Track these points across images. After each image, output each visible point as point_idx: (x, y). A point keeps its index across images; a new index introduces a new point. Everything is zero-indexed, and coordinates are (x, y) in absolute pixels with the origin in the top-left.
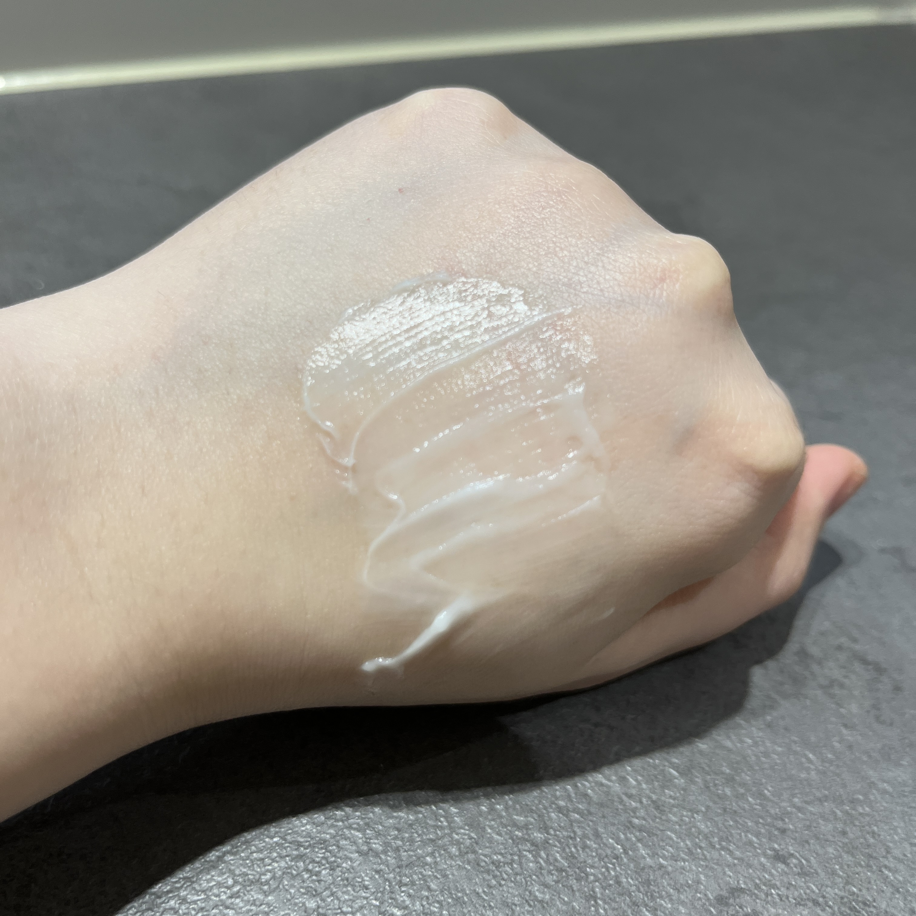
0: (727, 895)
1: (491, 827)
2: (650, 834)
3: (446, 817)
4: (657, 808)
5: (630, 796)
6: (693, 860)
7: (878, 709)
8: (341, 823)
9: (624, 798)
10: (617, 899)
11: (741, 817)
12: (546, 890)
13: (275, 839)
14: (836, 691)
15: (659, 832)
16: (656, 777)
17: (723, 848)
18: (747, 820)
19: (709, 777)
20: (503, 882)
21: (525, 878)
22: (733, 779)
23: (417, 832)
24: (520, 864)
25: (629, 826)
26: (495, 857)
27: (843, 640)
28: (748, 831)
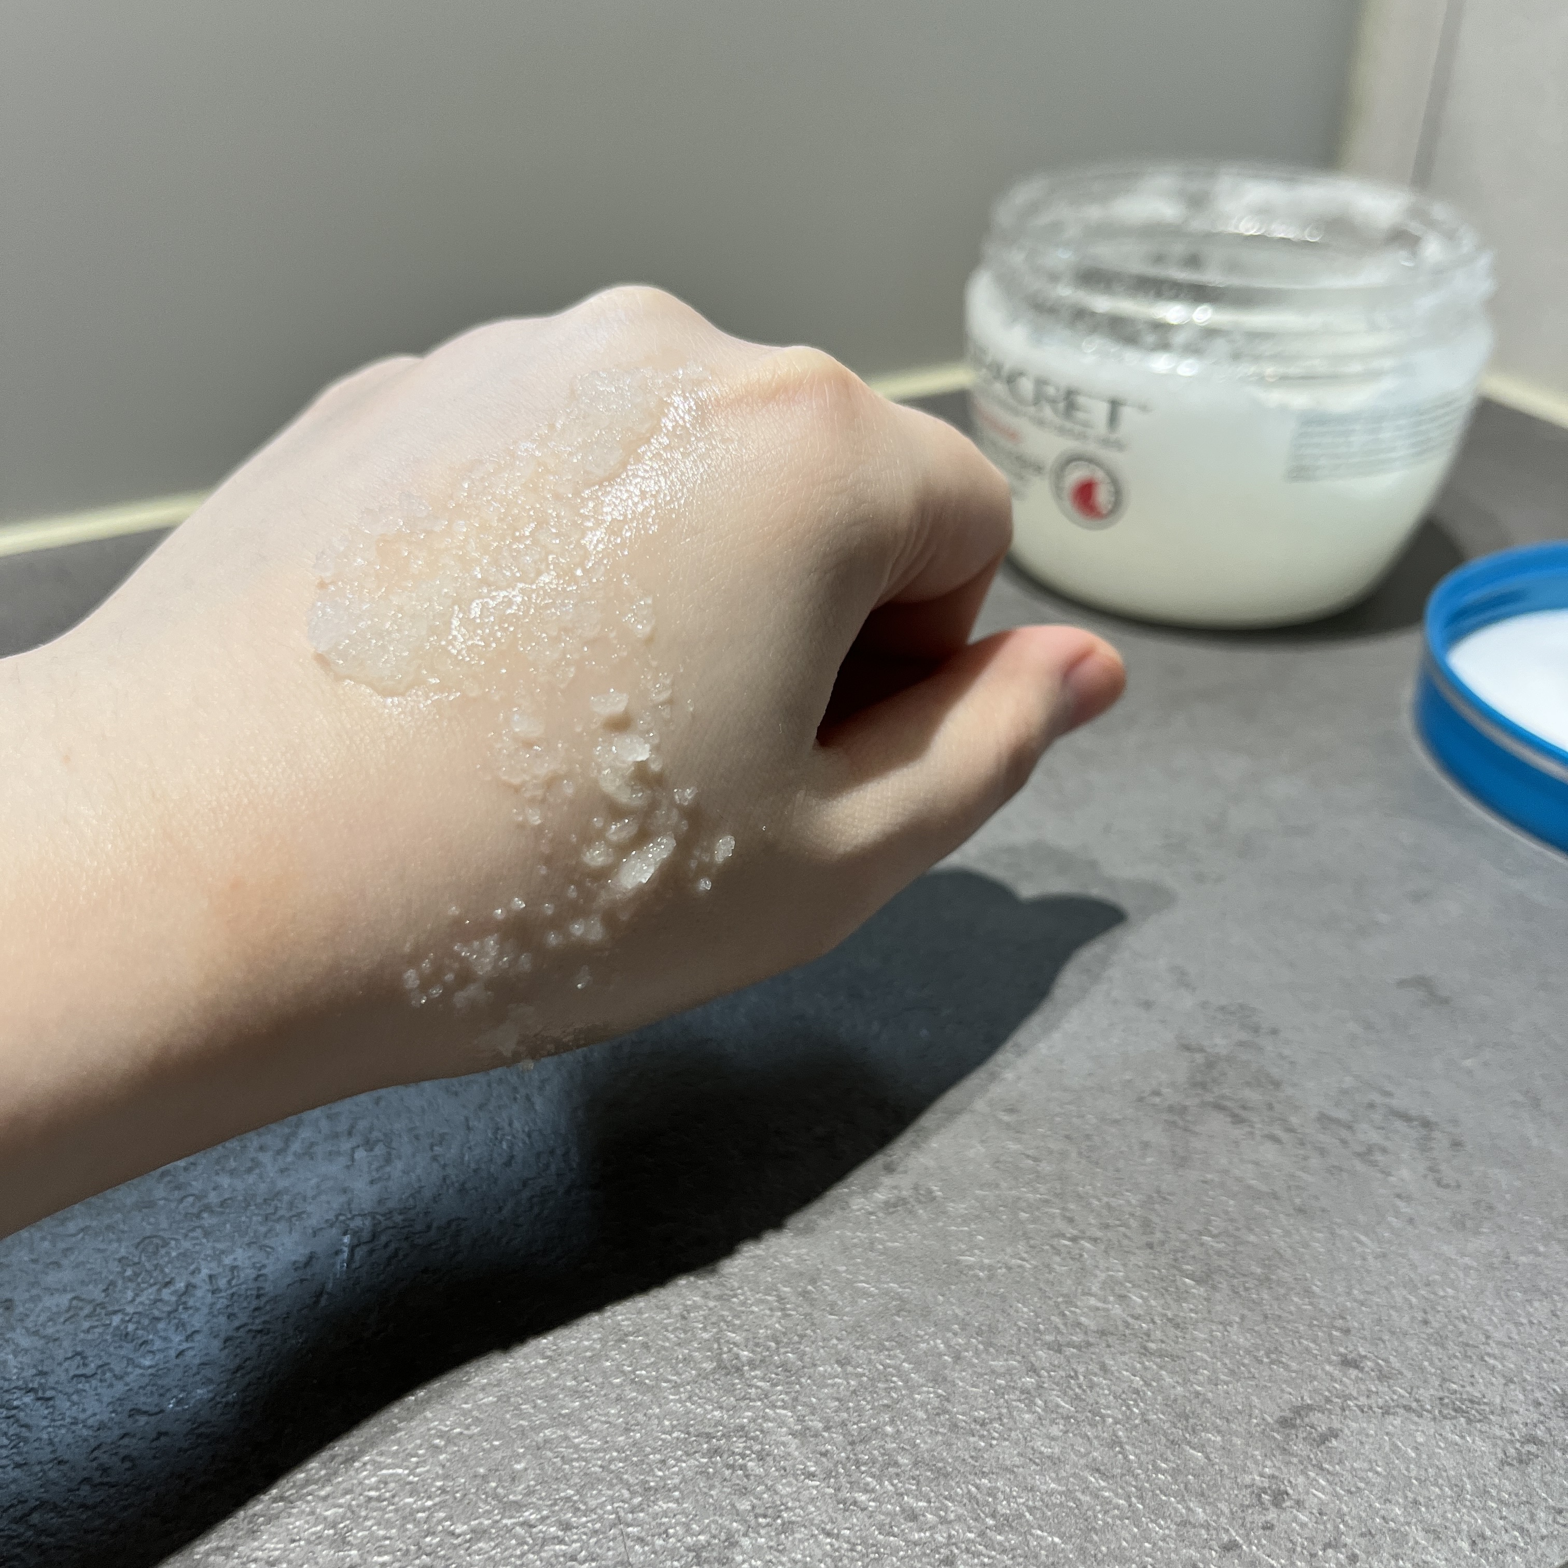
0: (1291, 1415)
1: (962, 1379)
2: (1174, 1358)
3: (899, 1377)
4: (1177, 1326)
5: (1137, 1318)
6: (1238, 1381)
7: (1438, 1171)
8: (759, 1403)
9: (1130, 1320)
10: (1150, 1441)
11: (1288, 1322)
12: (1053, 1443)
13: (675, 1435)
14: (1378, 1157)
15: (1186, 1355)
16: (1167, 1291)
17: (1272, 1362)
18: (1296, 1325)
19: (1236, 1280)
20: (994, 1442)
21: (1021, 1433)
22: (1268, 1279)
23: (864, 1399)
24: (1011, 1416)
25: (1145, 1352)
26: (976, 1414)
27: (1374, 1096)
28: (1300, 1337)
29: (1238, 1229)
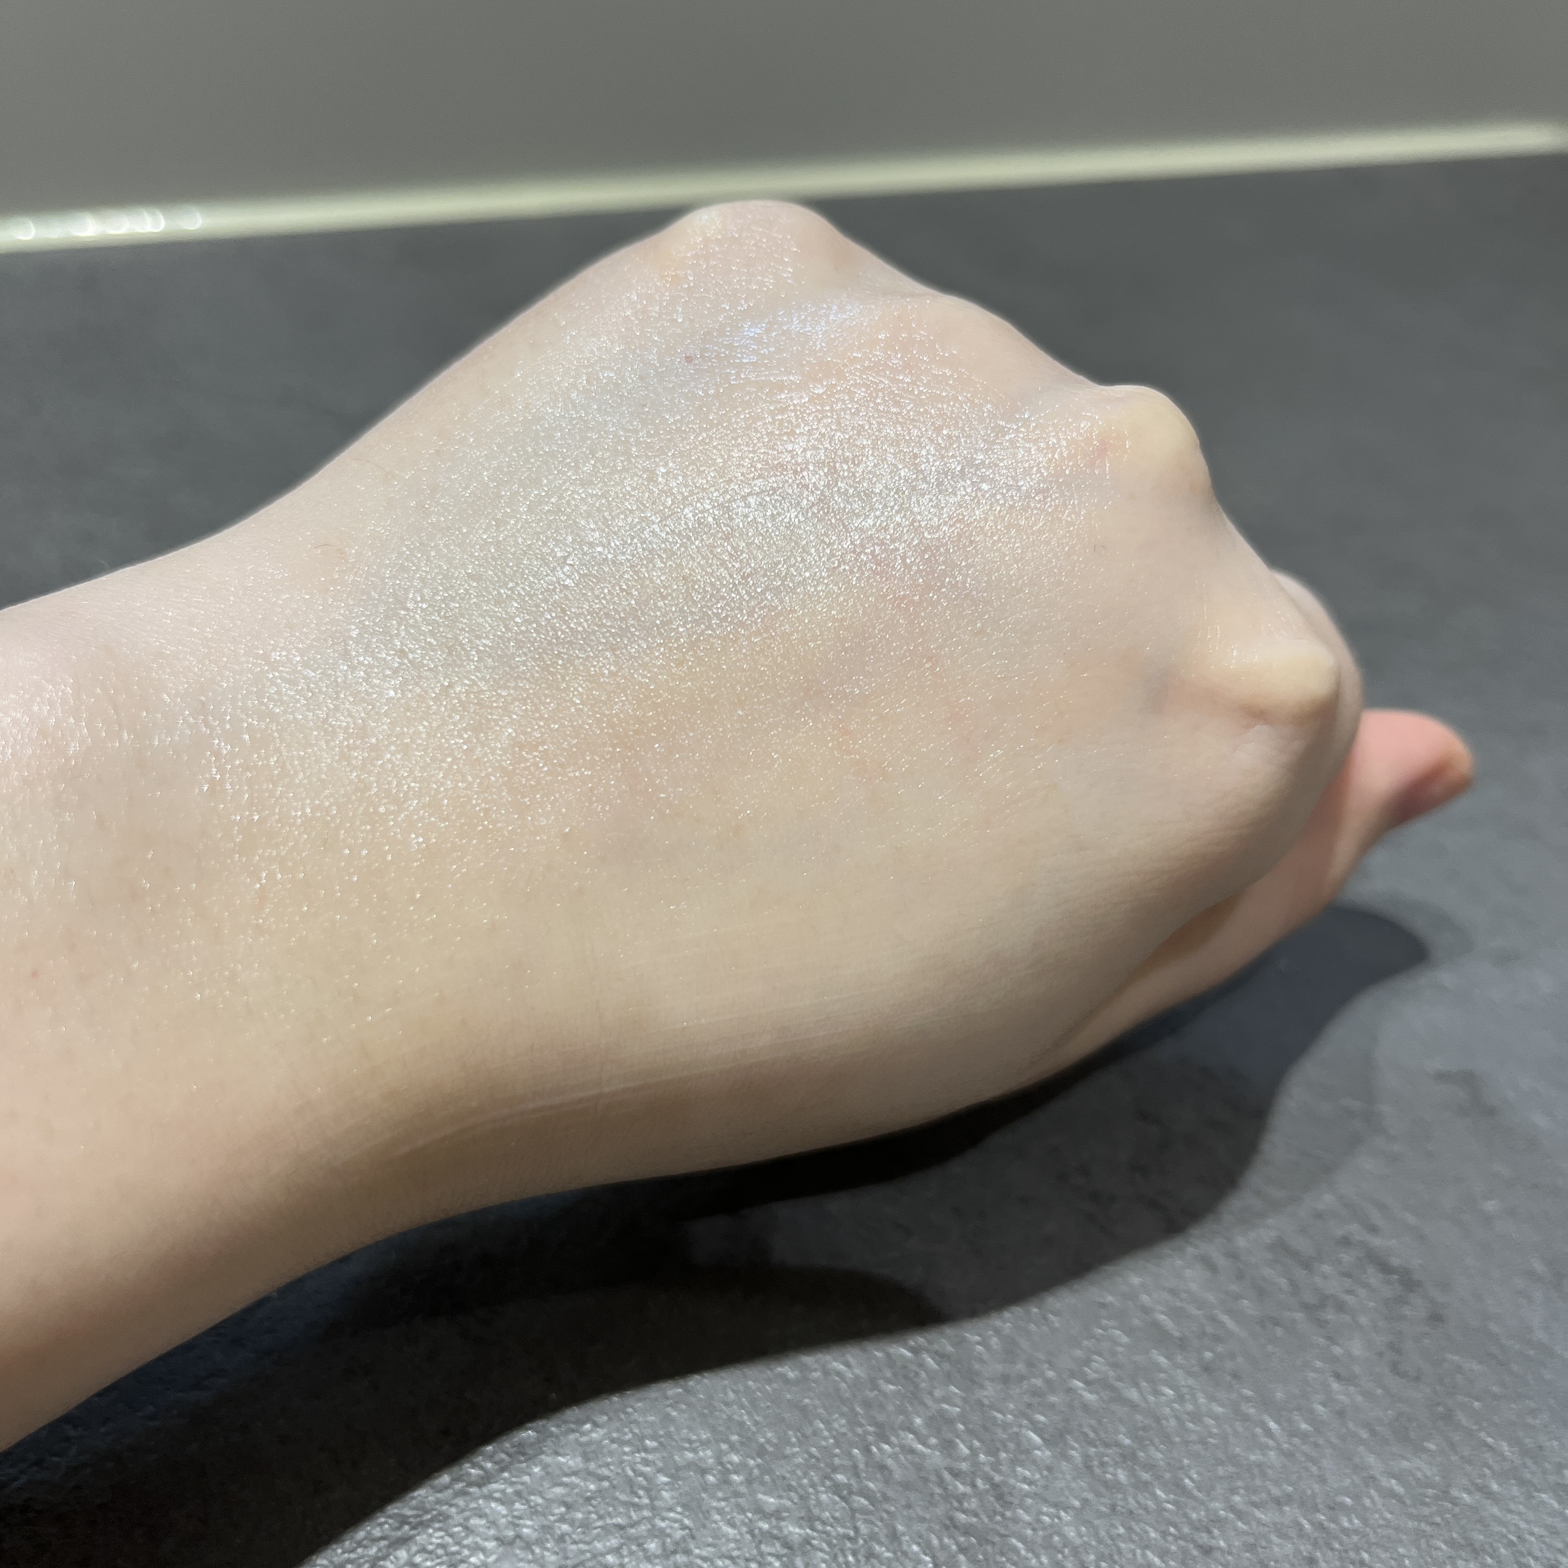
1: (720, 1512)
2: (983, 1540)
3: (647, 1490)
4: (1000, 1497)
5: (956, 1474)
7: (1399, 1351)
8: (475, 1489)
9: (947, 1476)
11: (1138, 1521)
14: (1330, 1315)
15: (997, 1539)
16: (1005, 1446)
18: (1148, 1528)
19: (1093, 1450)
22: (1133, 1457)
23: (597, 1512)
25: (950, 1525)
27: (1354, 1229)
28: (1147, 1547)
29: (1120, 1379)
